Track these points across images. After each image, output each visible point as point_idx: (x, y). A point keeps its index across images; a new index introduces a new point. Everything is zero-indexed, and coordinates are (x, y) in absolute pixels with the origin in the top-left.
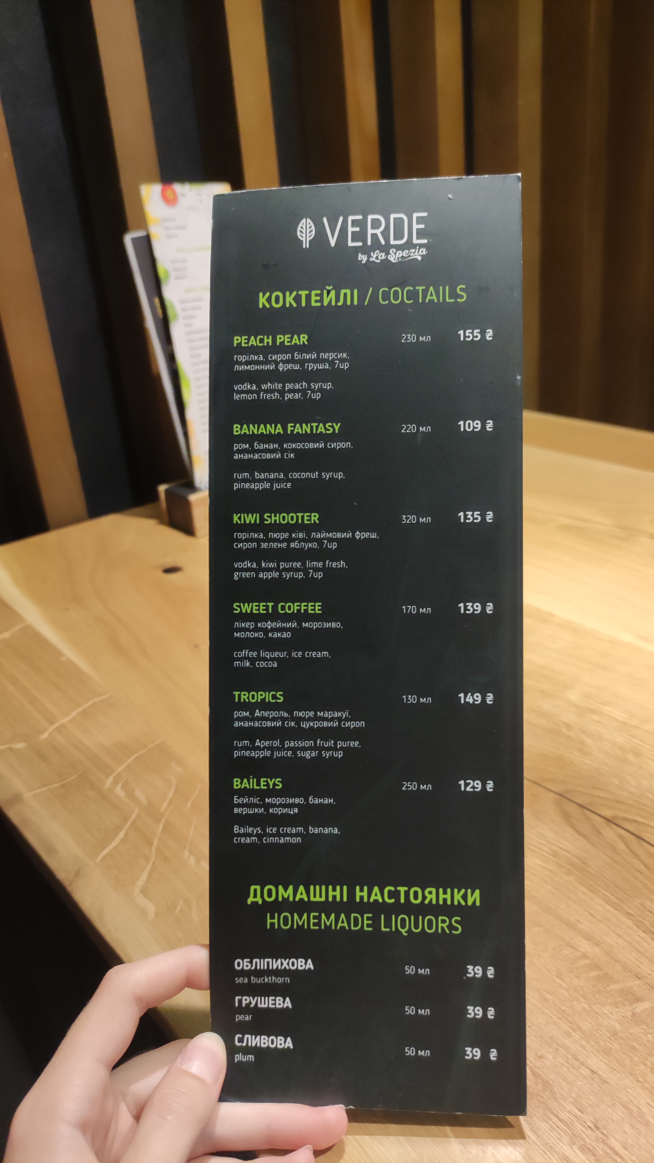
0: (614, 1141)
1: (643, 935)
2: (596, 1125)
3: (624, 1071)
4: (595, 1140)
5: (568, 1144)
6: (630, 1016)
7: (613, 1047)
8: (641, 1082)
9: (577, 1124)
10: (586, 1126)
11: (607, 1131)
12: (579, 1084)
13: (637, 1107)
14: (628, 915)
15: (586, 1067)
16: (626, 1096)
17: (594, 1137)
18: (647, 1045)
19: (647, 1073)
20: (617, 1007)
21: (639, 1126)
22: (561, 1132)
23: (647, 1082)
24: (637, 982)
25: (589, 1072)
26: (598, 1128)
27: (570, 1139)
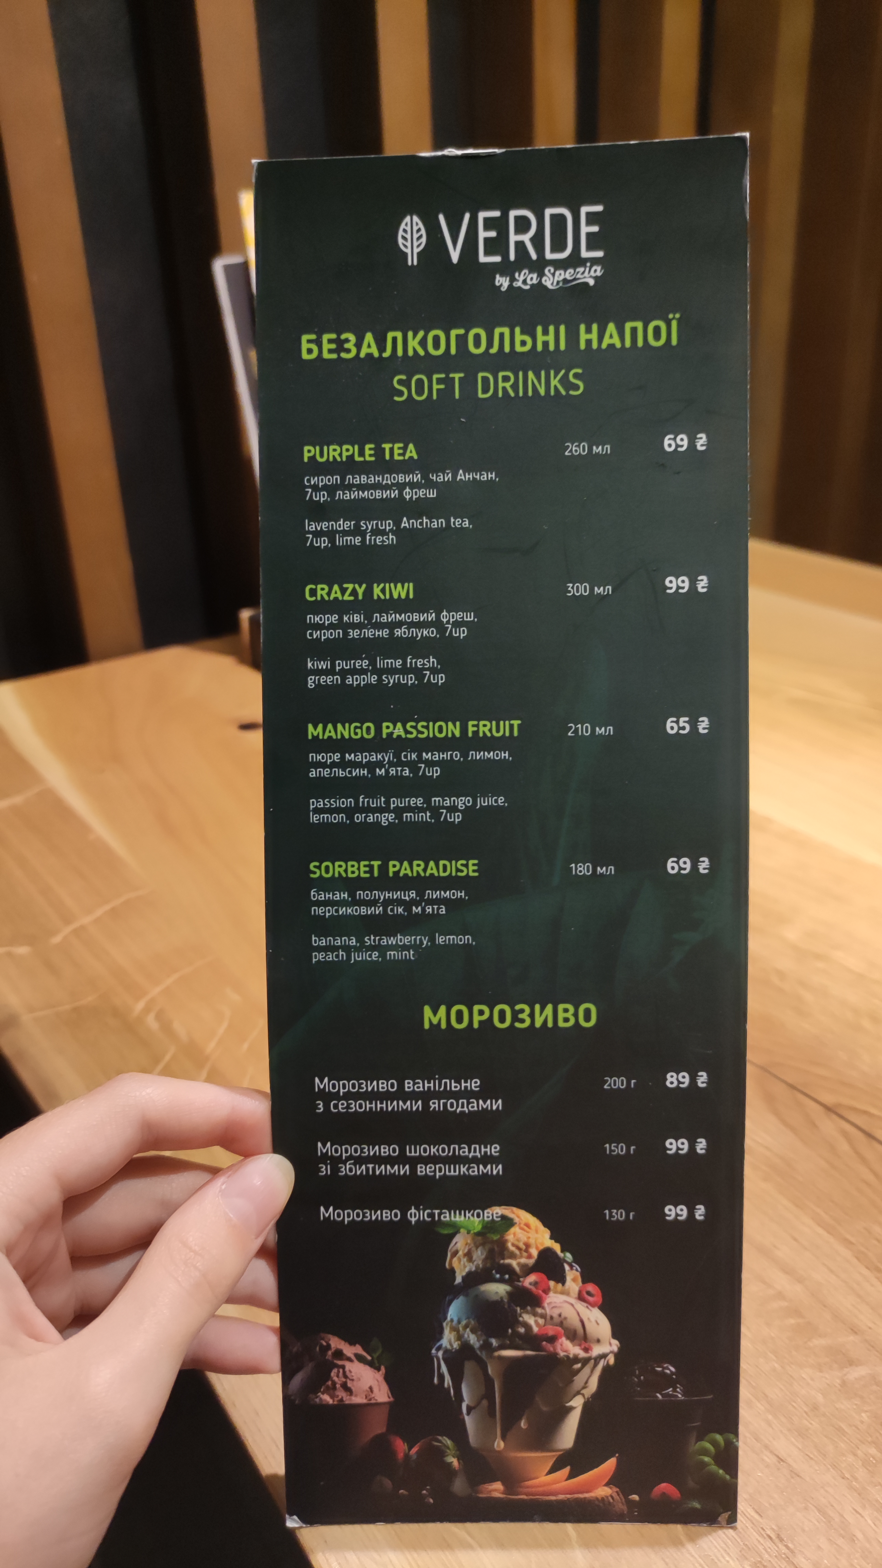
0: (803, 1560)
1: (866, 1272)
2: (778, 1535)
3: (825, 1462)
4: (776, 1556)
5: (737, 1559)
6: (839, 1384)
7: (810, 1426)
8: (848, 1479)
9: (752, 1531)
10: (765, 1535)
11: (794, 1545)
12: (759, 1474)
13: (839, 1513)
14: (848, 1243)
15: (771, 1452)
16: (824, 1498)
17: (775, 1552)
18: (859, 1427)
19: (857, 1467)
20: (821, 1371)
21: (840, 1541)
22: (728, 1541)
23: (856, 1479)
24: (852, 1338)
25: (775, 1459)
26: (781, 1540)
27: (740, 1551)
